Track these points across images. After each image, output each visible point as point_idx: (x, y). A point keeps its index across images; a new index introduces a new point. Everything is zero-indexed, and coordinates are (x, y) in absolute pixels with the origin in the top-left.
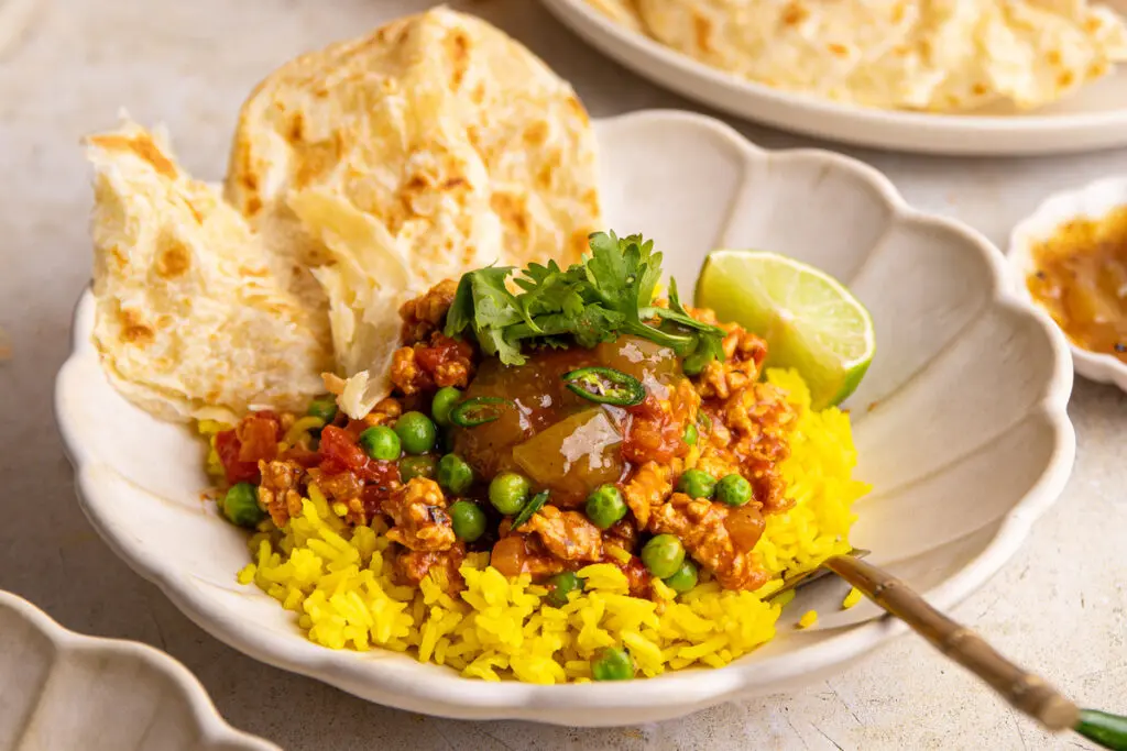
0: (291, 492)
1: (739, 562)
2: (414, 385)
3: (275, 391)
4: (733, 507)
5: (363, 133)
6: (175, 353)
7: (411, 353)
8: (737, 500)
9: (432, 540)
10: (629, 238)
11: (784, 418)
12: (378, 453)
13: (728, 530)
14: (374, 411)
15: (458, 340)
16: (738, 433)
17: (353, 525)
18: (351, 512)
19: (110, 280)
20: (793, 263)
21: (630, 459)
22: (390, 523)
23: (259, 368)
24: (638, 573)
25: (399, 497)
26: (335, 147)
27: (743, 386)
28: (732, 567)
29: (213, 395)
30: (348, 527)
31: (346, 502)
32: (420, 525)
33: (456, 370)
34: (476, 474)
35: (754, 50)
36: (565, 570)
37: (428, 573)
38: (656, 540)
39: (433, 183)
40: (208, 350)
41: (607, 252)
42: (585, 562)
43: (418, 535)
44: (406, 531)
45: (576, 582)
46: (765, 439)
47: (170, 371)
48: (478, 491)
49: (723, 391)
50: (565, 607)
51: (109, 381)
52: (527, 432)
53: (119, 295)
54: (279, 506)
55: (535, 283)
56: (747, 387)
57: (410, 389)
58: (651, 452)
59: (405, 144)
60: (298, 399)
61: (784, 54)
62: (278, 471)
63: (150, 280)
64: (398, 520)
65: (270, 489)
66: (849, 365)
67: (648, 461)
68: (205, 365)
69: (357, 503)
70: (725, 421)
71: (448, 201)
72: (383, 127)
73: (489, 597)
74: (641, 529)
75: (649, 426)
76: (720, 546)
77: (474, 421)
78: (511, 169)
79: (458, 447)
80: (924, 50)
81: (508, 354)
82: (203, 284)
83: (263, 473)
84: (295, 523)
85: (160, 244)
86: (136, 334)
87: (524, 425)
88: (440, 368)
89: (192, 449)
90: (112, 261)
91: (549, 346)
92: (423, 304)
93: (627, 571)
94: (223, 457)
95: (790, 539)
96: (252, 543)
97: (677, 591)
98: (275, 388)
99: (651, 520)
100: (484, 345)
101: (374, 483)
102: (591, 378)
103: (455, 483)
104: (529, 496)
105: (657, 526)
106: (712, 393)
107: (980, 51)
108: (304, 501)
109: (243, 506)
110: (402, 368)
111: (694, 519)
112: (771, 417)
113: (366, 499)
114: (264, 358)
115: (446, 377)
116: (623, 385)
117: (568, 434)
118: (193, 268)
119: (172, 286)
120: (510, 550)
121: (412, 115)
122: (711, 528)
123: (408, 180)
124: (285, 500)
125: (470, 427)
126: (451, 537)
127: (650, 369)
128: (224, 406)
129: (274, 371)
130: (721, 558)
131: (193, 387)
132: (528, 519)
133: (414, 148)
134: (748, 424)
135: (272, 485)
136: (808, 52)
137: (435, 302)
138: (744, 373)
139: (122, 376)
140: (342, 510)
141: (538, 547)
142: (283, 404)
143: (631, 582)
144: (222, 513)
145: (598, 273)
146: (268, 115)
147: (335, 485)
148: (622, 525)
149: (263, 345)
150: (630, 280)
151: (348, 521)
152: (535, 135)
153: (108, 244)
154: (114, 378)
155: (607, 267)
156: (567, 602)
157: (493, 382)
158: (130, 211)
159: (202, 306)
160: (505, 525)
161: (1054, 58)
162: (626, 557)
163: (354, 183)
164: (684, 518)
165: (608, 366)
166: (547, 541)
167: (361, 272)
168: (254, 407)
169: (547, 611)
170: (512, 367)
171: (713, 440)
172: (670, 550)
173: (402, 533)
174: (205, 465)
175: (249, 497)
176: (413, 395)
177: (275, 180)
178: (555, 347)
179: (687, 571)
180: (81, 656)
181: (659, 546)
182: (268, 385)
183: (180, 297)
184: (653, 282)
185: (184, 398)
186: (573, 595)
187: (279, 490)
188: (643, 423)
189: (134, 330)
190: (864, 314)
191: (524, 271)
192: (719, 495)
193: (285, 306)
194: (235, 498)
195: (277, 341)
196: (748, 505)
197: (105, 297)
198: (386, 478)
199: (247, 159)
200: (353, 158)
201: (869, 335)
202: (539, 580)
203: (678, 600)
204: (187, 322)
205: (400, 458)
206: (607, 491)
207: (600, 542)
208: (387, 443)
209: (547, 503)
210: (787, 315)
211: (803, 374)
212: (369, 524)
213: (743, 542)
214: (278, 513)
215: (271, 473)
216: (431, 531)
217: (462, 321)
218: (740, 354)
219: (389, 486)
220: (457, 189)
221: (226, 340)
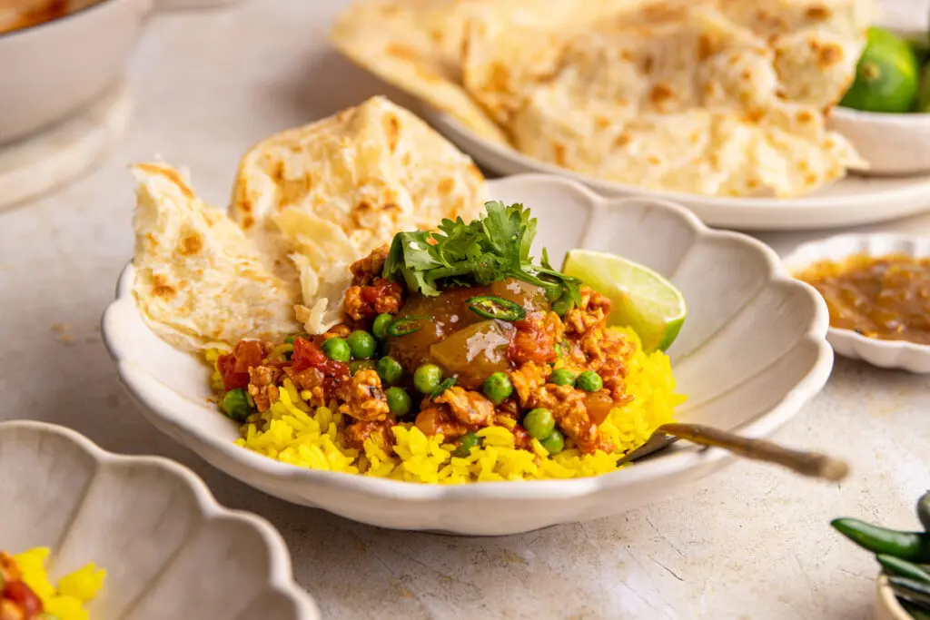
0: (271, 386)
1: (593, 429)
2: (360, 313)
3: (261, 330)
4: (589, 392)
5: (326, 173)
6: (191, 305)
7: (358, 290)
8: (592, 387)
9: (372, 410)
10: (514, 206)
11: (623, 350)
12: (334, 356)
13: (586, 406)
14: (330, 331)
15: (392, 281)
16: (591, 356)
17: (315, 408)
18: (314, 397)
19: (146, 257)
20: (627, 261)
21: (515, 360)
22: (341, 402)
23: (250, 315)
24: (521, 435)
25: (350, 383)
26: (306, 183)
27: (594, 324)
28: (589, 434)
29: (217, 333)
30: (311, 408)
31: (311, 389)
32: (364, 399)
33: (390, 301)
34: (404, 367)
35: (595, 162)
36: (468, 433)
37: (370, 436)
38: (534, 411)
39: (374, 206)
40: (214, 304)
41: (498, 215)
42: (482, 425)
43: (363, 406)
44: (354, 406)
45: (476, 441)
46: (609, 361)
47: (185, 316)
48: (406, 380)
49: (580, 328)
50: (468, 457)
51: (143, 320)
52: (441, 338)
53: (151, 266)
54: (262, 397)
55: (446, 236)
56: (598, 326)
57: (357, 316)
58: (530, 353)
59: (355, 180)
60: (278, 336)
61: (617, 163)
62: (262, 372)
63: (174, 256)
64: (348, 399)
65: (256, 385)
66: (669, 320)
67: (528, 361)
68: (212, 313)
69: (319, 390)
70: (582, 348)
71: (385, 218)
72: (339, 169)
73: (413, 448)
74: (523, 406)
75: (529, 337)
76: (580, 418)
77: (403, 332)
78: (429, 208)
79: (391, 353)
80: (713, 160)
81: (427, 290)
82: (212, 260)
83: (251, 374)
84: (274, 407)
85: (182, 233)
86: (163, 291)
87: (439, 333)
88: (379, 300)
89: (202, 372)
90: (147, 244)
91: (457, 285)
92: (368, 261)
93: (514, 432)
94: (223, 371)
95: (628, 427)
96: (243, 428)
97: (550, 452)
98: (261, 328)
99: (531, 398)
100: (410, 285)
101: (331, 376)
102: (486, 303)
103: (389, 376)
104: (442, 379)
105: (535, 402)
106: (572, 329)
107: (752, 159)
108: (280, 388)
109: (237, 403)
110: (352, 299)
111: (561, 398)
112: (614, 349)
113: (326, 387)
114: (253, 308)
115: (383, 305)
116: (510, 309)
117: (470, 336)
118: (205, 248)
119: (190, 261)
120: (430, 417)
121: (362, 161)
122: (574, 404)
123: (357, 205)
124: (267, 392)
125: (400, 336)
126: (387, 409)
127: (528, 299)
128: (225, 341)
129: (261, 317)
130: (581, 426)
131: (204, 327)
132: (442, 393)
133: (362, 183)
134: (598, 350)
135: (258, 382)
136: (633, 162)
137: (376, 257)
138: (596, 316)
139: (152, 318)
140: (307, 395)
141: (449, 415)
142: (267, 336)
143: (516, 441)
144: (222, 411)
145: (491, 229)
146: (260, 163)
147: (303, 376)
148: (509, 402)
149: (253, 301)
150: (514, 238)
151: (312, 405)
152: (446, 187)
153: (145, 232)
154: (146, 317)
155: (498, 226)
156: (469, 454)
157: (417, 307)
158: (161, 209)
159: (210, 275)
160: (426, 402)
161: (803, 166)
162: (512, 423)
163: (319, 208)
164: (554, 398)
165: (499, 296)
166: (456, 410)
167: (323, 254)
168: (246, 340)
169: (455, 460)
170: (430, 297)
171: (574, 359)
172: (545, 419)
173: (351, 406)
174: (210, 382)
175: (241, 397)
176: (359, 320)
177: (264, 205)
178: (461, 285)
179: (556, 437)
180: (116, 468)
181: (535, 415)
182: (256, 326)
183: (195, 268)
184: (530, 240)
185: (196, 336)
186: (474, 450)
187: (263, 386)
188: (524, 335)
189: (161, 289)
190: (679, 294)
191: (439, 227)
192: (579, 384)
193: (268, 278)
194: (231, 398)
195: (263, 298)
196: (600, 391)
197: (143, 267)
198: (340, 373)
199: (244, 191)
200: (318, 191)
201: (682, 305)
202: (450, 440)
203: (550, 457)
204: (199, 285)
205: (351, 361)
206: (498, 375)
207: (493, 413)
208: (340, 349)
209: (455, 385)
210: (624, 288)
211: (635, 329)
212: (327, 405)
213: (596, 416)
214: (262, 402)
215: (257, 375)
216: (371, 403)
217: (395, 265)
218: (591, 306)
219: (341, 378)
220: (391, 212)
221: (227, 300)
